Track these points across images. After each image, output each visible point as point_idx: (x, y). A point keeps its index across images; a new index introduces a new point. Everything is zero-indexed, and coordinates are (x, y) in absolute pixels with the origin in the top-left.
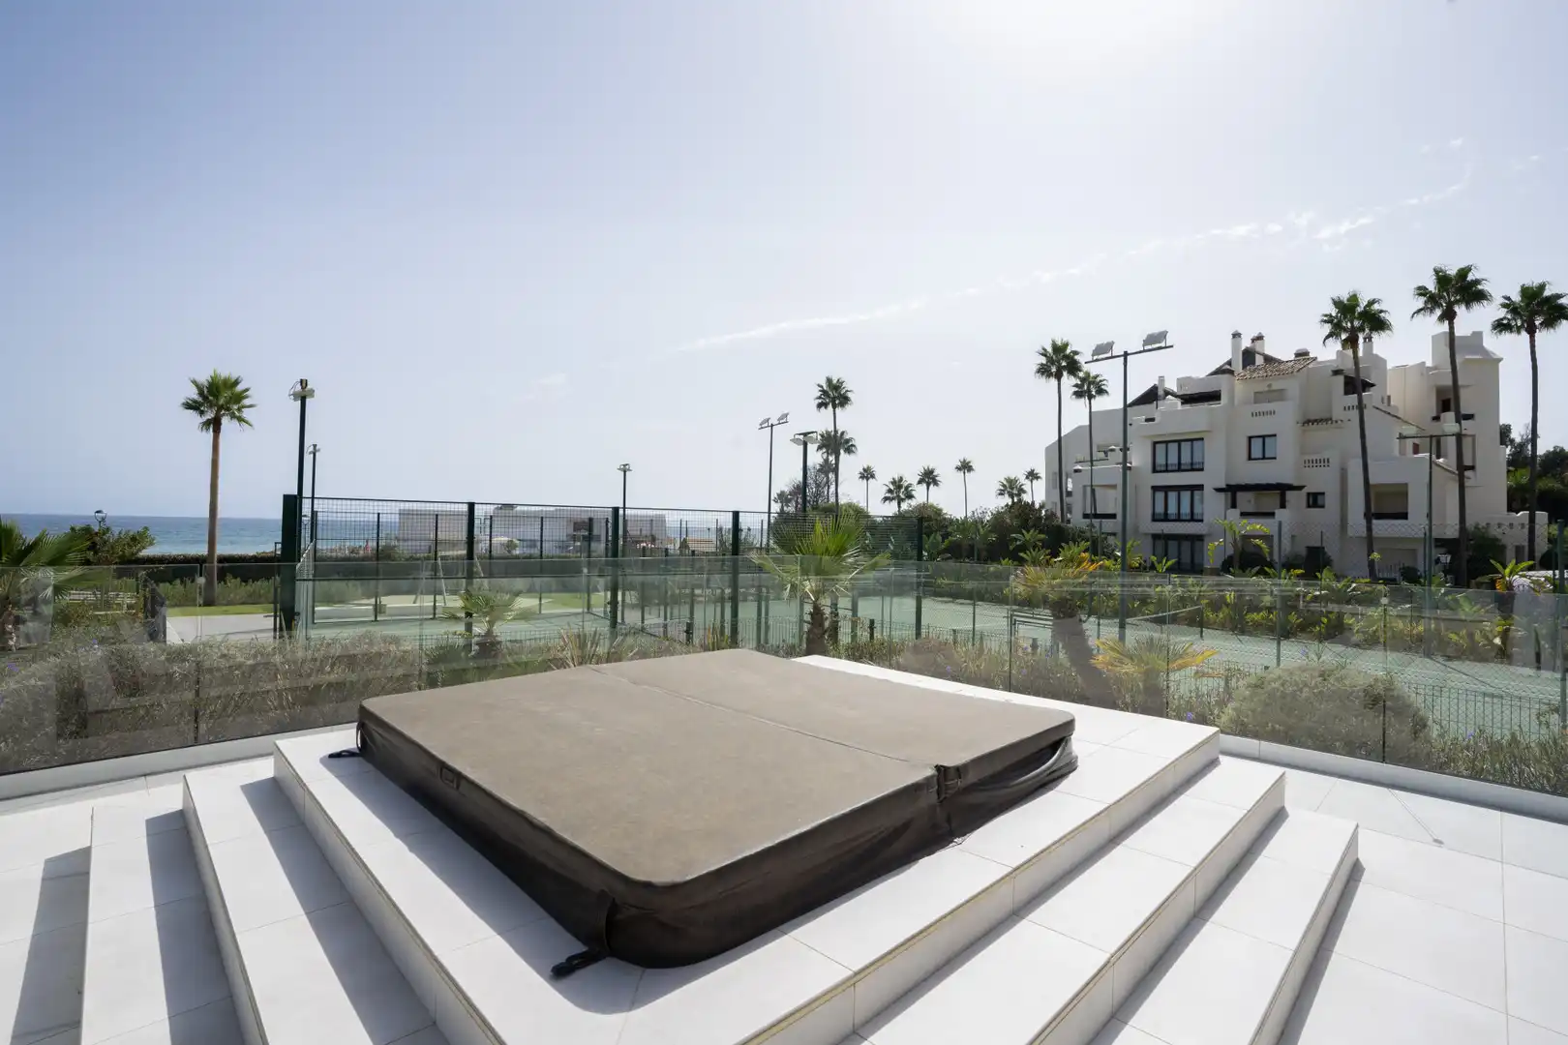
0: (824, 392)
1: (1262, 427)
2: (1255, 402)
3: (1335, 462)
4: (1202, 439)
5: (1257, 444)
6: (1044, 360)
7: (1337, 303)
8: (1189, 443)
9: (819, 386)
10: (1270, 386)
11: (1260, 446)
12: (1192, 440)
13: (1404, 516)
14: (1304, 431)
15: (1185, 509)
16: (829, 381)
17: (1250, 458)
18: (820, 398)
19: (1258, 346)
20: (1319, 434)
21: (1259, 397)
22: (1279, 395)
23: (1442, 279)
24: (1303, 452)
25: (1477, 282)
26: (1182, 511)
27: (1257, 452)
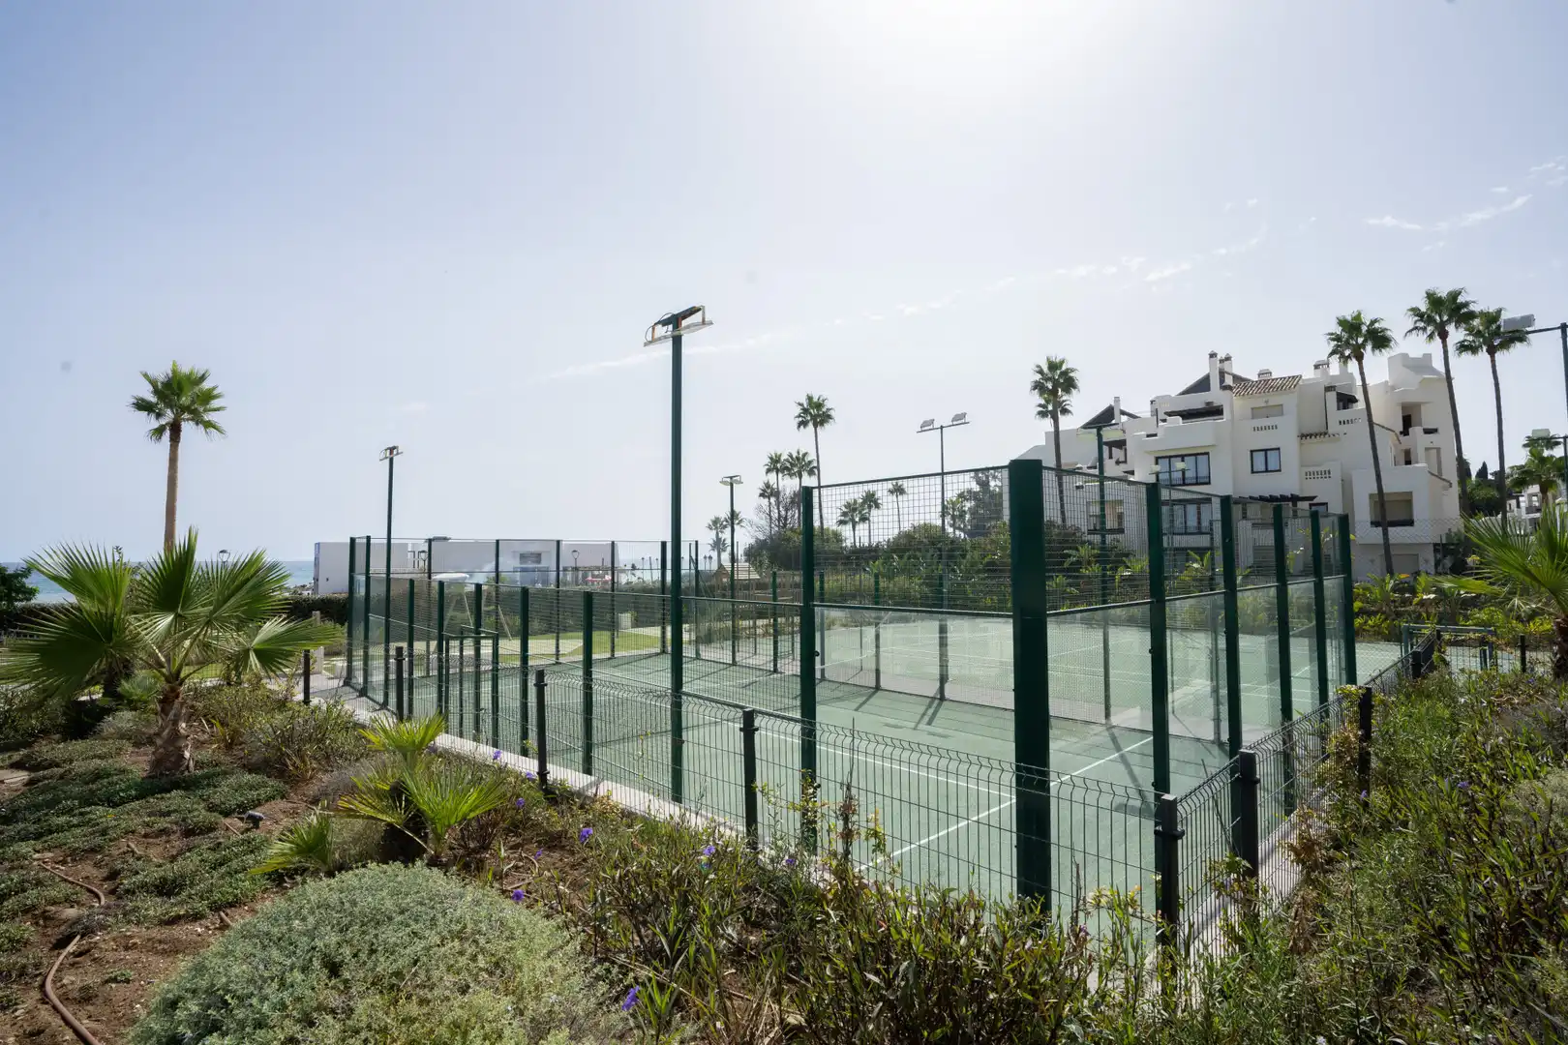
0: (805, 411)
1: (1265, 441)
2: (1253, 418)
3: (1336, 474)
4: (1207, 454)
5: (1259, 458)
6: (1038, 377)
7: (1342, 323)
8: (1193, 458)
9: (800, 404)
10: (1267, 402)
11: (1265, 459)
12: (1196, 455)
13: (1410, 523)
14: (1301, 444)
15: (1192, 522)
16: (810, 398)
17: (1253, 472)
18: (799, 416)
19: (1226, 366)
20: (1317, 448)
21: (1255, 413)
22: (1279, 410)
23: (1434, 301)
24: (1302, 465)
25: (1466, 305)
26: (1189, 523)
27: (1260, 465)
